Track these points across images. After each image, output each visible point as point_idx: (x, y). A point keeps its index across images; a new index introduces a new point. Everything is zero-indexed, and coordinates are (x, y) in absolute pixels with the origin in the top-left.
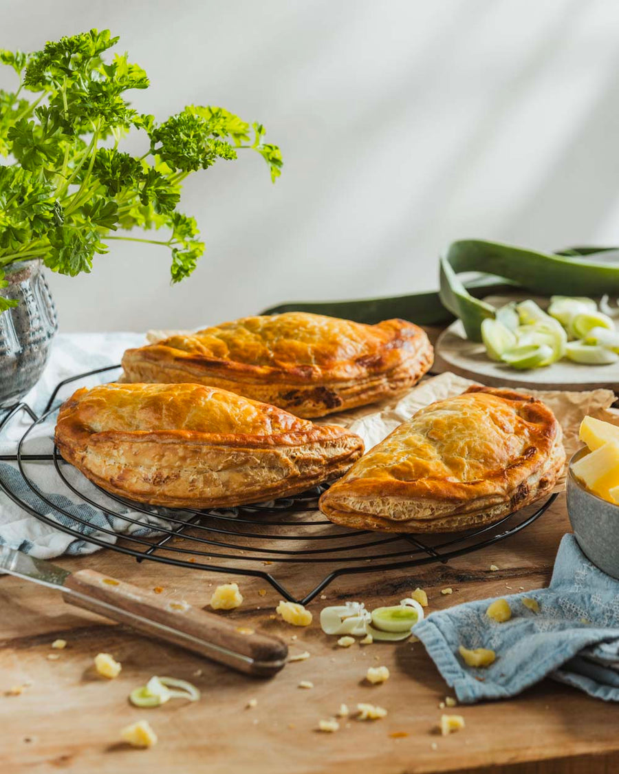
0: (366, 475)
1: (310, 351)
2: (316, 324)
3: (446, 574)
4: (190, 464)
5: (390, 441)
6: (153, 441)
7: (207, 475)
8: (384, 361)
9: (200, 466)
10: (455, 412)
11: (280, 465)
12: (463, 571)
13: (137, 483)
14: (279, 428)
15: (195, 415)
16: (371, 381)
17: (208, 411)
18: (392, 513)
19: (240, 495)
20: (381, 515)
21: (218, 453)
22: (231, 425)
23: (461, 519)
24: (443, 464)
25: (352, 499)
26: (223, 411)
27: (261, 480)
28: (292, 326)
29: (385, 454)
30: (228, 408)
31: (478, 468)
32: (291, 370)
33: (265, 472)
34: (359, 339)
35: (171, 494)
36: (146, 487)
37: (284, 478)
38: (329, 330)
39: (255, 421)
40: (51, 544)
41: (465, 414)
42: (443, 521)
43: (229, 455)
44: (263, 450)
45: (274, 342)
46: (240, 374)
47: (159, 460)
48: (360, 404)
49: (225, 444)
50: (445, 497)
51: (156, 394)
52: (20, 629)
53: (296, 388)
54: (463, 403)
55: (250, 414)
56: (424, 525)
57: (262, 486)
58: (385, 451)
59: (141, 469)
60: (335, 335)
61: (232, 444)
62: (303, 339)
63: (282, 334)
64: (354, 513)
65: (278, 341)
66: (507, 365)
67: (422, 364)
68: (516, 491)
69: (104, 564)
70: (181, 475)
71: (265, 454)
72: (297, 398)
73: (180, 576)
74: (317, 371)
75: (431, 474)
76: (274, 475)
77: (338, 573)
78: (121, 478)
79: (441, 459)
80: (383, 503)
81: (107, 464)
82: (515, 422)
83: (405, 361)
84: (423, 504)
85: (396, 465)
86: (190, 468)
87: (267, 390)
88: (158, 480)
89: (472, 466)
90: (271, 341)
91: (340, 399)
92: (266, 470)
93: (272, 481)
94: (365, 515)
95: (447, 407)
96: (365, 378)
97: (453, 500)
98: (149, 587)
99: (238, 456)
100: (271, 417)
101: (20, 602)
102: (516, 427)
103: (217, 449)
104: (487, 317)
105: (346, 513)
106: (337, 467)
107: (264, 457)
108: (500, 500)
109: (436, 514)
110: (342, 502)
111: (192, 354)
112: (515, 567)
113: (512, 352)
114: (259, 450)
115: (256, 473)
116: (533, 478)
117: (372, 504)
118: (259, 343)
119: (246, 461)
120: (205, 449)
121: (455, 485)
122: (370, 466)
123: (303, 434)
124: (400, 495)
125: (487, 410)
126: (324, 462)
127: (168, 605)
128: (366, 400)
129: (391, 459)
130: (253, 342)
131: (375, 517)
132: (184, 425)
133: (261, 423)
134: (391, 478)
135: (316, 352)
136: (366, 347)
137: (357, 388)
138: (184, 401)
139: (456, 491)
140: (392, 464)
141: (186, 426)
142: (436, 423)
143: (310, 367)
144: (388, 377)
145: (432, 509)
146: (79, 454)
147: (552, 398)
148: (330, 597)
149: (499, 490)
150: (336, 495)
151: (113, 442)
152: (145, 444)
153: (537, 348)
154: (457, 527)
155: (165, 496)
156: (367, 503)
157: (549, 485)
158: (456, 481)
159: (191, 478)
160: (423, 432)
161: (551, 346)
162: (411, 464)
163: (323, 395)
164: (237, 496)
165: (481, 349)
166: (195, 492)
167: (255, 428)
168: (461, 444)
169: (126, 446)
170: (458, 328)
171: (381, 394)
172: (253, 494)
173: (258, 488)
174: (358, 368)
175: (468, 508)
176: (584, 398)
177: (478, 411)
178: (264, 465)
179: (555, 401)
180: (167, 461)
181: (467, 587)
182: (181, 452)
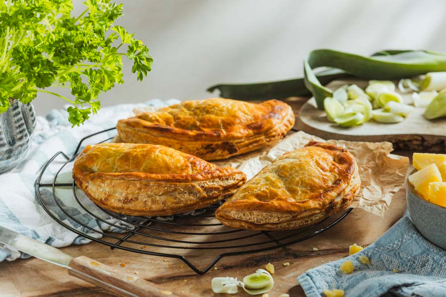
0: (242, 198)
1: (220, 121)
2: (225, 105)
3: (288, 253)
4: (144, 192)
5: (257, 178)
6: (123, 179)
7: (153, 198)
8: (263, 126)
9: (149, 193)
10: (295, 160)
11: (195, 191)
12: (298, 251)
13: (114, 202)
14: (196, 170)
15: (149, 163)
16: (255, 137)
17: (156, 160)
18: (256, 220)
19: (172, 209)
20: (250, 221)
21: (159, 186)
22: (168, 168)
23: (296, 223)
24: (286, 191)
25: (233, 212)
26: (164, 161)
27: (184, 200)
28: (211, 107)
29: (253, 186)
30: (167, 159)
31: (306, 193)
32: (208, 133)
33: (186, 196)
34: (249, 113)
35: (133, 208)
36: (120, 205)
37: (198, 199)
38: (232, 108)
39: (182, 166)
40: (65, 239)
41: (300, 161)
42: (285, 224)
43: (166, 186)
44: (185, 184)
45: (200, 116)
46: (180, 136)
47: (126, 190)
48: (248, 151)
49: (163, 180)
50: (286, 210)
51: (128, 151)
52: (42, 290)
53: (211, 143)
54: (300, 155)
55: (180, 162)
56: (274, 226)
57: (185, 204)
58: (254, 183)
59: (117, 195)
60: (235, 111)
61: (167, 180)
62: (216, 114)
63: (205, 111)
64: (234, 220)
65: (202, 115)
66: (337, 124)
67: (287, 126)
68: (328, 206)
69: (95, 249)
70: (139, 197)
71: (186, 186)
72: (212, 148)
73: (136, 257)
74: (223, 133)
75: (279, 197)
76: (192, 197)
77: (222, 256)
78: (106, 199)
79: (286, 188)
80: (251, 214)
81: (99, 191)
82: (330, 165)
83: (275, 125)
84: (273, 215)
85: (259, 192)
86: (144, 194)
87: (195, 144)
88: (126, 201)
89: (303, 192)
90: (198, 115)
91: (237, 149)
92: (187, 194)
93: (191, 201)
94: (240, 221)
95: (292, 157)
96: (252, 136)
97: (290, 212)
98: (118, 264)
99: (170, 187)
100: (192, 163)
101: (44, 273)
102: (331, 167)
103: (158, 183)
104: (328, 96)
105: (230, 220)
106: (229, 191)
107: (185, 187)
108: (318, 212)
109: (281, 220)
110: (228, 214)
111: (154, 124)
112: (328, 248)
113: (341, 117)
114: (183, 184)
115: (181, 197)
116: (338, 198)
117: (244, 215)
118: (191, 117)
119: (175, 190)
120: (152, 184)
121: (291, 204)
122: (244, 193)
123: (209, 173)
124: (260, 210)
125: (314, 158)
126: (221, 188)
127: (125, 278)
128: (252, 149)
129: (256, 188)
130: (188, 116)
131: (246, 222)
132: (142, 169)
133: (186, 167)
134: (255, 200)
135: (223, 122)
136: (253, 118)
137: (247, 142)
138: (142, 155)
139: (292, 207)
140: (257, 191)
141: (143, 169)
142: (284, 167)
143: (219, 131)
144: (265, 135)
145: (278, 218)
146: (85, 184)
147: (358, 146)
148: (220, 268)
149: (317, 206)
150: (224, 210)
151: (101, 179)
152: (118, 181)
153: (355, 114)
154: (293, 227)
155: (130, 209)
156: (241, 215)
157: (348, 201)
158: (293, 200)
159: (144, 200)
160: (276, 172)
161: (362, 113)
162: (268, 191)
163: (227, 146)
164: (170, 209)
165: (324, 115)
166: (147, 207)
167: (182, 170)
168: (297, 179)
169: (109, 182)
170: (313, 101)
171: (261, 145)
172: (180, 208)
173: (182, 205)
174: (248, 131)
175: (299, 217)
176: (376, 146)
177: (309, 159)
178: (186, 191)
179: (360, 148)
180: (131, 190)
181: (298, 261)
182: (138, 185)
